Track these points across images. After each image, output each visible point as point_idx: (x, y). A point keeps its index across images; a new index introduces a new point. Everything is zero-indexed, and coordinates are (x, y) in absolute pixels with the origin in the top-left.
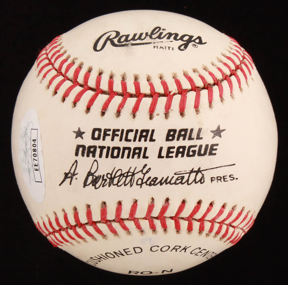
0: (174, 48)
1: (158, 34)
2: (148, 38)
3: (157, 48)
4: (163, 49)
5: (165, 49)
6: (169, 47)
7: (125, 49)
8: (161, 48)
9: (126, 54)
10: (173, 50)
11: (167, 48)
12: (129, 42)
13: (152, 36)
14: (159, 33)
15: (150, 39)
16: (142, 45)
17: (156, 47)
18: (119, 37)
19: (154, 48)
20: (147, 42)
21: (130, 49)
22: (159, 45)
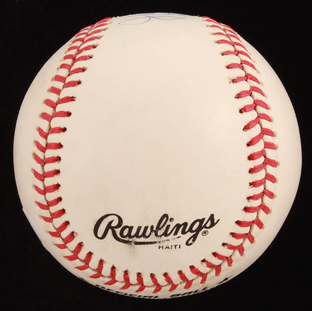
0: (181, 246)
1: (164, 228)
2: (153, 235)
3: (163, 249)
4: (169, 248)
5: (171, 249)
6: (176, 246)
7: (128, 248)
8: (166, 248)
9: (128, 253)
10: (180, 248)
11: (174, 247)
12: (132, 239)
13: (157, 232)
14: (166, 226)
15: (156, 237)
16: (146, 244)
17: (161, 247)
18: (122, 227)
19: (159, 248)
20: (152, 241)
21: (133, 249)
22: (165, 244)
